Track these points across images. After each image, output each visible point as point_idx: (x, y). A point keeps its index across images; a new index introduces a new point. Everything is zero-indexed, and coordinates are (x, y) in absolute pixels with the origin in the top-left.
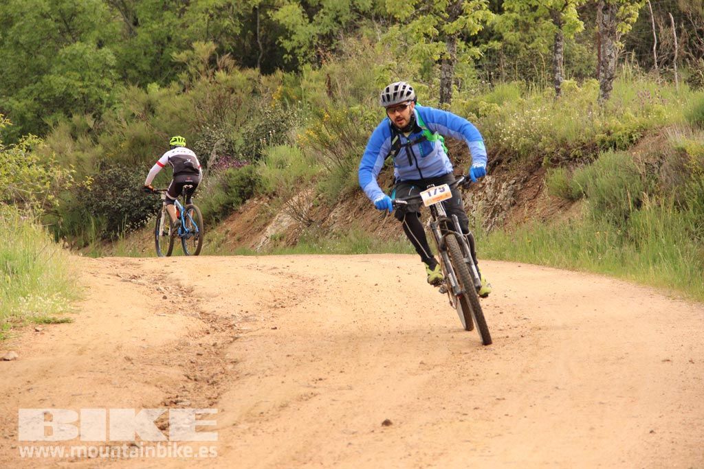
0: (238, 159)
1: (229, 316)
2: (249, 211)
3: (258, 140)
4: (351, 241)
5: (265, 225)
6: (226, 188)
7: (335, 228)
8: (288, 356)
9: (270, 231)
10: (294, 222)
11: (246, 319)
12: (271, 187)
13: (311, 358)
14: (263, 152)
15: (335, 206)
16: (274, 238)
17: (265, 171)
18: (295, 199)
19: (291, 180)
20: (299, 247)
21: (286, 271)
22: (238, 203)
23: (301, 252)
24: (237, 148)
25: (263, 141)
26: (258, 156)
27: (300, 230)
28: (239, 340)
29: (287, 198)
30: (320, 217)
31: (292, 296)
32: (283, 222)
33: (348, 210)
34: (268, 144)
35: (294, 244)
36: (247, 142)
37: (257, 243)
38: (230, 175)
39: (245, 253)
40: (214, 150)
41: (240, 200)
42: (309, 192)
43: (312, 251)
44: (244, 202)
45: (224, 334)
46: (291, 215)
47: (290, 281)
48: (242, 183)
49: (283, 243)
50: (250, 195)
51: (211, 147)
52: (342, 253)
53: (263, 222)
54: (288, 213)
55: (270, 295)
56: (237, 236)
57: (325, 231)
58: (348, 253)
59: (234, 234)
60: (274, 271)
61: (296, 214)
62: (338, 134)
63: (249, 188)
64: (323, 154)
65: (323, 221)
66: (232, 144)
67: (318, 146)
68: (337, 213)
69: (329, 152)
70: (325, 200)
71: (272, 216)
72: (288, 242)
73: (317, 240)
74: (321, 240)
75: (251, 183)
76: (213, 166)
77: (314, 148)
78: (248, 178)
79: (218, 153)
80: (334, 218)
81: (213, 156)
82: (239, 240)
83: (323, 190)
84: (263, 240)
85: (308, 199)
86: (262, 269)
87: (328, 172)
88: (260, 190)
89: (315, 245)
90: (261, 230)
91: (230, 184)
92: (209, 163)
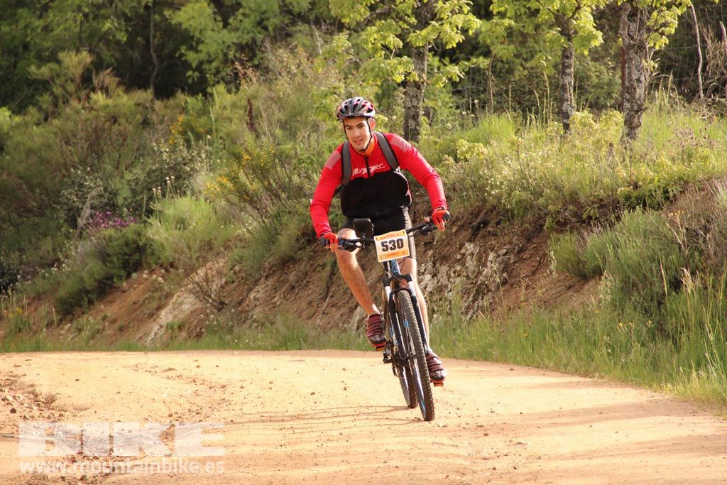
0: (121, 216)
2: (136, 288)
3: (150, 190)
4: (278, 332)
5: (159, 308)
6: (104, 256)
7: (257, 313)
9: (165, 316)
10: (199, 305)
12: (168, 254)
14: (157, 206)
15: (256, 282)
16: (170, 327)
17: (158, 232)
18: (201, 272)
19: (196, 245)
20: (206, 339)
21: (186, 373)
22: (120, 278)
23: (209, 347)
24: (120, 201)
25: (157, 191)
26: (150, 212)
27: (207, 315)
29: (191, 270)
30: (236, 298)
31: (194, 408)
32: (184, 304)
33: (275, 289)
34: (164, 195)
35: (199, 335)
36: (134, 192)
37: (147, 334)
38: (110, 239)
39: (130, 348)
40: (88, 204)
41: (123, 273)
42: (221, 263)
43: (224, 346)
44: (129, 276)
46: (196, 294)
47: (192, 387)
48: (126, 249)
49: (184, 334)
50: (137, 267)
51: (82, 198)
52: (266, 349)
53: (155, 304)
54: (190, 291)
55: (163, 408)
56: (119, 323)
57: (242, 317)
58: (274, 348)
59: (113, 322)
60: (170, 374)
61: (202, 293)
62: (263, 183)
63: (136, 257)
64: (242, 210)
65: (240, 303)
66: (113, 194)
67: (235, 199)
68: (259, 292)
69: (249, 208)
70: (243, 274)
71: (169, 296)
72: (189, 334)
73: (230, 330)
74: (236, 330)
75: (140, 249)
76: (87, 225)
77: (228, 201)
78: (135, 242)
79: (92, 207)
80: (255, 299)
81: (87, 212)
82: (121, 329)
83: (241, 260)
84: (155, 329)
85: (219, 273)
86: (152, 371)
87: (247, 235)
88: (151, 260)
89: (228, 337)
90: (153, 315)
91: (110, 251)
92: (81, 222)
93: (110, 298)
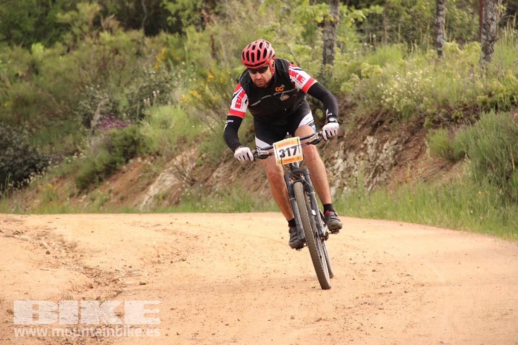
0: (121, 119)
1: (113, 270)
2: (133, 170)
3: (142, 101)
4: (233, 200)
5: (149, 184)
6: (110, 148)
7: (218, 187)
8: (172, 309)
9: (153, 190)
10: (177, 182)
11: (130, 274)
12: (155, 146)
13: (196, 312)
14: (147, 112)
15: (218, 165)
16: (156, 197)
17: (148, 131)
18: (179, 158)
19: (175, 140)
20: (182, 206)
21: (170, 227)
22: (121, 163)
23: (184, 211)
24: (121, 108)
25: (146, 101)
26: (142, 116)
27: (183, 189)
28: (123, 294)
29: (171, 157)
30: (204, 176)
31: (175, 251)
32: (167, 181)
33: (231, 170)
34: (152, 104)
35: (177, 203)
36: (131, 103)
37: (140, 202)
38: (114, 135)
39: (128, 211)
40: (98, 110)
41: (123, 159)
42: (192, 152)
43: (195, 210)
44: (127, 161)
45: (107, 288)
46: (175, 174)
47: (173, 238)
48: (125, 143)
49: (166, 202)
50: (133, 155)
51: (94, 107)
52: (225, 212)
53: (146, 181)
54: (171, 172)
55: (153, 251)
56: (120, 195)
57: (208, 190)
58: (230, 211)
59: (117, 194)
60: (158, 228)
61: (180, 173)
62: (222, 94)
63: (133, 148)
64: (207, 114)
65: (206, 180)
66: (116, 104)
67: (202, 106)
68: (220, 172)
69: (212, 113)
70: (208, 160)
71: (156, 175)
72: (171, 202)
73: (199, 199)
74: (203, 199)
75: (135, 143)
76: (98, 126)
77: (198, 108)
78: (132, 138)
79: (101, 113)
80: (217, 177)
81: (97, 116)
82: (122, 199)
83: (206, 150)
84: (146, 198)
85: (191, 159)
86: (145, 226)
87: (211, 132)
88: (143, 150)
89: (198, 204)
90: (144, 189)
91: (114, 144)
92: (93, 123)
93: (114, 177)
